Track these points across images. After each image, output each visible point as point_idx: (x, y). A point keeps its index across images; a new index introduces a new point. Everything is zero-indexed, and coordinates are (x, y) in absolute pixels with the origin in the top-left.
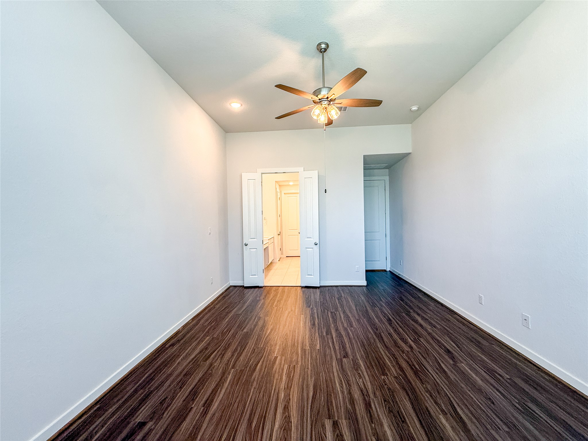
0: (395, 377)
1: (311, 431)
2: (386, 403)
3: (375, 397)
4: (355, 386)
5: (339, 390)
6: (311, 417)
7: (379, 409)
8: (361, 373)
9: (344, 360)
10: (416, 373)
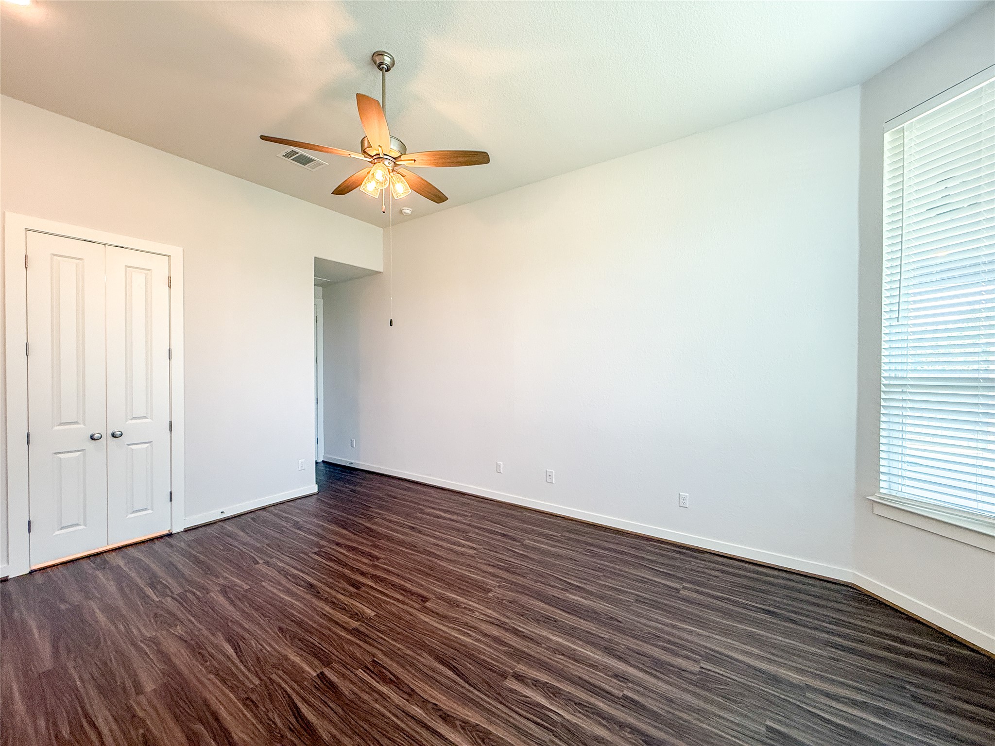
0: (499, 587)
1: (510, 708)
2: (525, 617)
3: (511, 619)
4: (479, 623)
5: (471, 641)
6: (488, 697)
7: (528, 626)
8: (466, 606)
9: (428, 604)
10: (507, 570)
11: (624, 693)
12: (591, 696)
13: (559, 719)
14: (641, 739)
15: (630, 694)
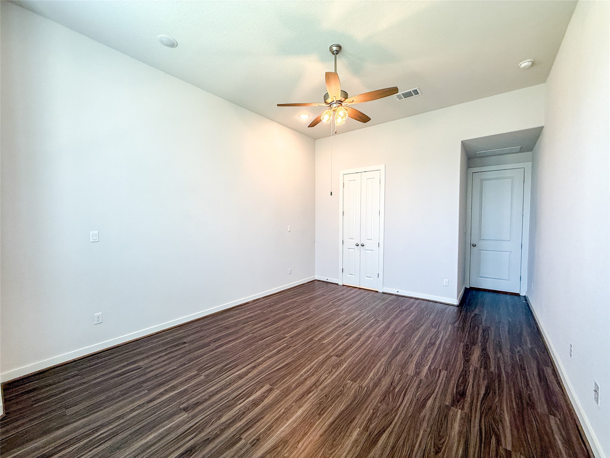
1: (252, 386)
2: (324, 397)
3: (321, 390)
4: (317, 376)
6: (260, 379)
8: (334, 371)
11: (243, 440)
12: (247, 420)
13: (238, 403)
14: (210, 437)
15: (241, 443)
